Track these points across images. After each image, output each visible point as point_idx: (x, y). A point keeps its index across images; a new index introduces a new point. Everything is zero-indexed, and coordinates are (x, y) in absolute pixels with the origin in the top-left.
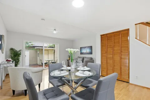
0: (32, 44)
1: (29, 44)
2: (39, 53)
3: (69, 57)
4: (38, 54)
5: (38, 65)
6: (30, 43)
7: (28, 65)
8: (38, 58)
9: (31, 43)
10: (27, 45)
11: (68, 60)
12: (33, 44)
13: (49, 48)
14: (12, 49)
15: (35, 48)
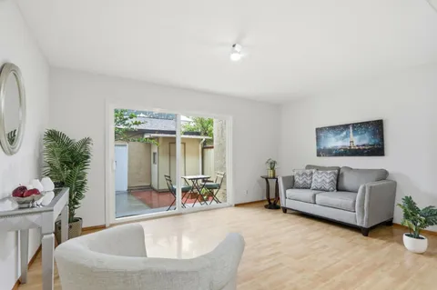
0: (136, 123)
1: (127, 122)
2: (156, 151)
3: (273, 168)
4: (154, 154)
5: (154, 190)
6: (131, 118)
7: (125, 189)
8: (155, 167)
9: (134, 120)
10: (121, 127)
11: (267, 179)
12: (139, 123)
13: (187, 136)
14: (53, 135)
15: (147, 136)
